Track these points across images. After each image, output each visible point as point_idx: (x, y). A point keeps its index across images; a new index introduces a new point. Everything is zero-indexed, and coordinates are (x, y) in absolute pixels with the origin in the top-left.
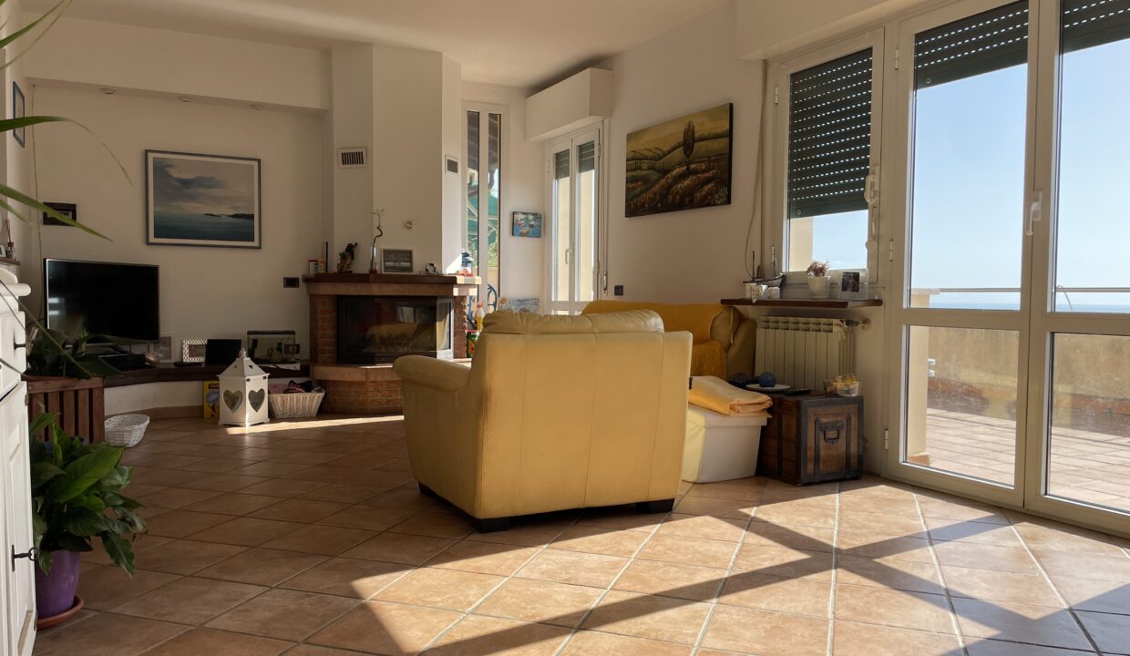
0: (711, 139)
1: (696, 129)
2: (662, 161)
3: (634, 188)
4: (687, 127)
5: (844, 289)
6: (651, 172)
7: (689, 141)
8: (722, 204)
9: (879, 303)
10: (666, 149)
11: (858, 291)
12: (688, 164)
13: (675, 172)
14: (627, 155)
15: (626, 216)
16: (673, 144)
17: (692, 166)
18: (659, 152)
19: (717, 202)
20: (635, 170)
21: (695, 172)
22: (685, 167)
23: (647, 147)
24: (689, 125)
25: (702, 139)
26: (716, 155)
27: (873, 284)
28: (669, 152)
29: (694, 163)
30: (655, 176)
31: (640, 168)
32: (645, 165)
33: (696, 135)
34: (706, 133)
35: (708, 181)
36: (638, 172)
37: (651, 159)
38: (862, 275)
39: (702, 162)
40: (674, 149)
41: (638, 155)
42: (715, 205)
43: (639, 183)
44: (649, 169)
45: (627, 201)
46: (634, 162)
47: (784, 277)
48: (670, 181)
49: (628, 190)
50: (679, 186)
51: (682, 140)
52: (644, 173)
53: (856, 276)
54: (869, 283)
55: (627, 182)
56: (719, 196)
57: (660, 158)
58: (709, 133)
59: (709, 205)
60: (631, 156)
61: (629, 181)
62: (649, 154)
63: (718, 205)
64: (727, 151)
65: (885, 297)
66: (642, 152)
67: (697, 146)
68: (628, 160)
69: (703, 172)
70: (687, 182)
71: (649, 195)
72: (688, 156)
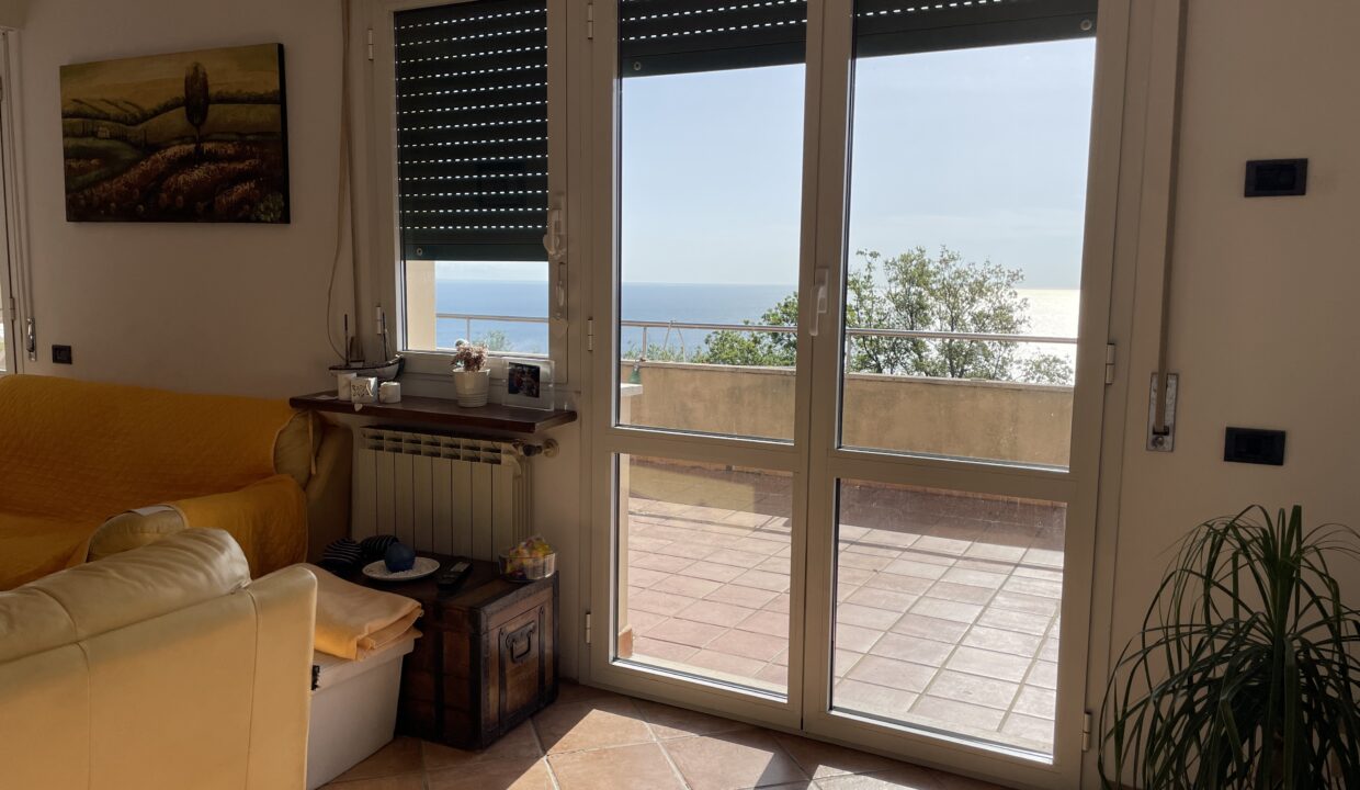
0: (243, 101)
1: (209, 79)
2: (140, 127)
3: (82, 171)
4: (191, 72)
5: (513, 389)
6: (118, 144)
7: (197, 98)
8: (272, 222)
9: (571, 416)
10: (149, 106)
11: (537, 396)
12: (199, 141)
13: (170, 152)
14: (63, 107)
15: (68, 220)
16: (162, 98)
17: (207, 146)
18: (133, 110)
19: (263, 217)
20: (84, 135)
21: (213, 157)
22: (192, 146)
23: (106, 97)
24: (196, 69)
25: (223, 99)
26: (257, 134)
27: (561, 384)
28: (156, 113)
29: (211, 141)
30: (128, 154)
31: (94, 134)
32: (104, 129)
33: (213, 91)
34: (233, 91)
35: (242, 177)
36: (90, 140)
37: (117, 120)
38: (544, 369)
39: (229, 142)
40: (166, 108)
41: (88, 110)
42: (258, 221)
43: (93, 162)
44: (112, 137)
45: (68, 191)
46: (79, 121)
47: (402, 361)
48: (162, 167)
49: (69, 172)
50: (181, 178)
51: (181, 94)
52: (103, 144)
53: (535, 371)
54: (556, 384)
55: (66, 157)
56: (267, 208)
57: (136, 121)
58: (239, 91)
59: (246, 220)
60: (71, 108)
61: (69, 154)
62: (112, 111)
63: (266, 222)
64: (279, 129)
65: (581, 407)
66: (95, 104)
67: (214, 111)
68: (65, 115)
69: (230, 159)
70: (198, 173)
71: (116, 185)
72: (198, 126)
